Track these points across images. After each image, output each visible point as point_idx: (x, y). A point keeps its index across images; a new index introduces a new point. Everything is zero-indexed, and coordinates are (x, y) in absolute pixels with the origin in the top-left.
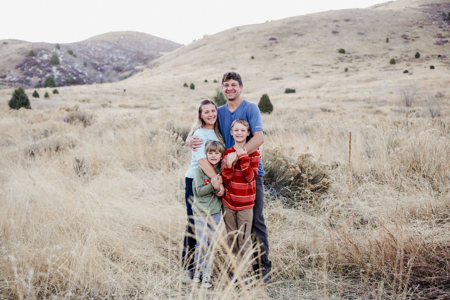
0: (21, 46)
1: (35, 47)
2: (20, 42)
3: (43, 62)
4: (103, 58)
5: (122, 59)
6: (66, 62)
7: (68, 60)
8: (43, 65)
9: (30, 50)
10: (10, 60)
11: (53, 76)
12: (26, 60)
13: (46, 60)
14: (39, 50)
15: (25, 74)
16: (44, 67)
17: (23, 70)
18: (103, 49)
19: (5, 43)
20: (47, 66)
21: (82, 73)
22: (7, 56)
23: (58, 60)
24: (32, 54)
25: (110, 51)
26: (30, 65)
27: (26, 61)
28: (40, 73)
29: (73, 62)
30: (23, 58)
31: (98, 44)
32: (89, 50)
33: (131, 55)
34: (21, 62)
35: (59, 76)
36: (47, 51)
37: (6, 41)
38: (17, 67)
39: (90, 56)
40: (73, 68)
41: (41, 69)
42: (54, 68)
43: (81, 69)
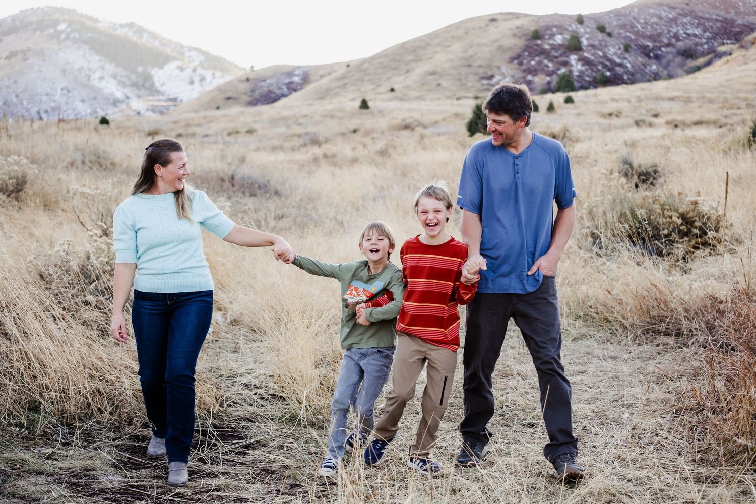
0: (518, 22)
1: (542, 23)
2: (517, 16)
3: (554, 48)
4: (659, 35)
5: (695, 35)
6: (593, 46)
7: (596, 43)
8: (554, 54)
9: (533, 28)
10: (500, 48)
11: (571, 72)
12: (526, 46)
13: (560, 45)
14: (549, 28)
15: (524, 71)
16: (556, 57)
17: (521, 64)
18: (661, 18)
19: (493, 20)
20: (561, 56)
21: (620, 65)
22: (496, 41)
23: (580, 43)
24: (537, 35)
25: (674, 20)
26: (532, 56)
27: (527, 48)
28: (548, 67)
29: (606, 46)
30: (520, 43)
31: (651, 11)
32: (634, 22)
33: (712, 27)
34: (517, 51)
35: (581, 71)
36: (562, 29)
37: (496, 17)
38: (512, 60)
39: (637, 33)
40: (605, 56)
41: (551, 61)
42: (573, 58)
43: (619, 58)
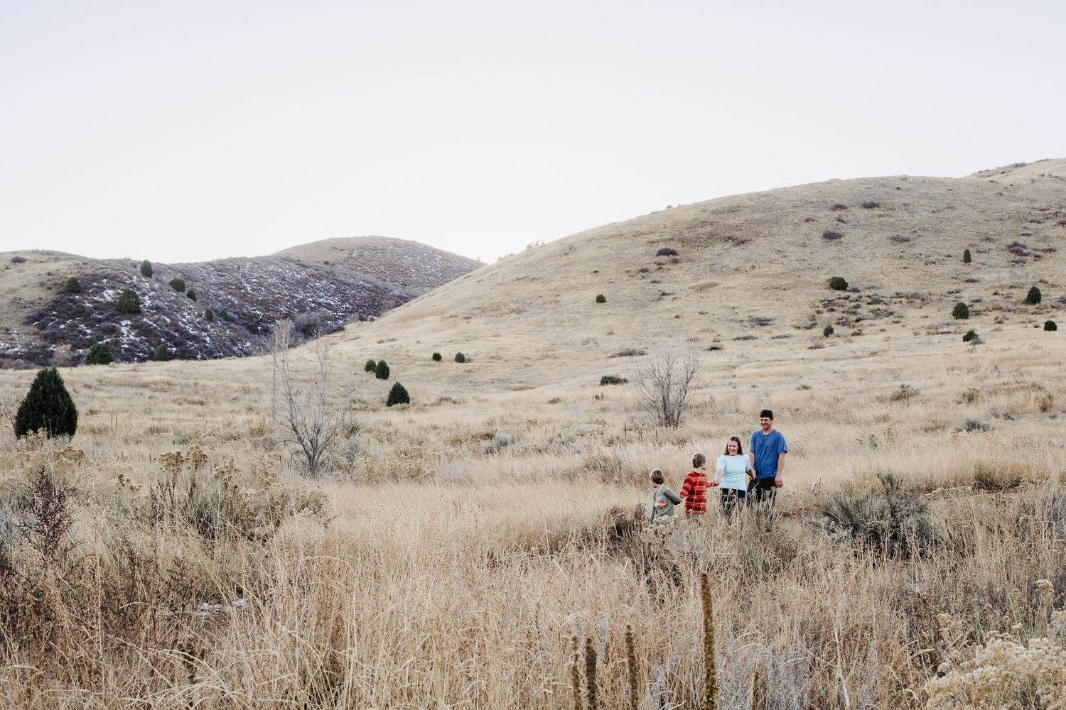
0: (52, 267)
1: (88, 271)
2: (55, 257)
3: (99, 307)
4: (276, 302)
5: (329, 306)
6: (157, 308)
7: (163, 305)
8: (96, 315)
9: (70, 276)
10: (15, 301)
11: (117, 343)
12: (55, 302)
13: (108, 303)
14: (95, 278)
15: (46, 337)
16: (99, 321)
17: (43, 327)
18: (284, 279)
19: (18, 260)
20: (107, 319)
21: (194, 338)
22: (14, 290)
23: (138, 303)
24: (74, 287)
25: (302, 283)
26: (63, 316)
27: (55, 305)
28: (86, 334)
29: (179, 310)
30: (49, 296)
31: (271, 268)
32: (243, 280)
33: (354, 296)
34: (40, 308)
35: (132, 344)
36: (114, 280)
37: (21, 256)
38: (29, 321)
39: (244, 297)
40: (174, 324)
41: (91, 326)
42: (125, 326)
43: (196, 328)
